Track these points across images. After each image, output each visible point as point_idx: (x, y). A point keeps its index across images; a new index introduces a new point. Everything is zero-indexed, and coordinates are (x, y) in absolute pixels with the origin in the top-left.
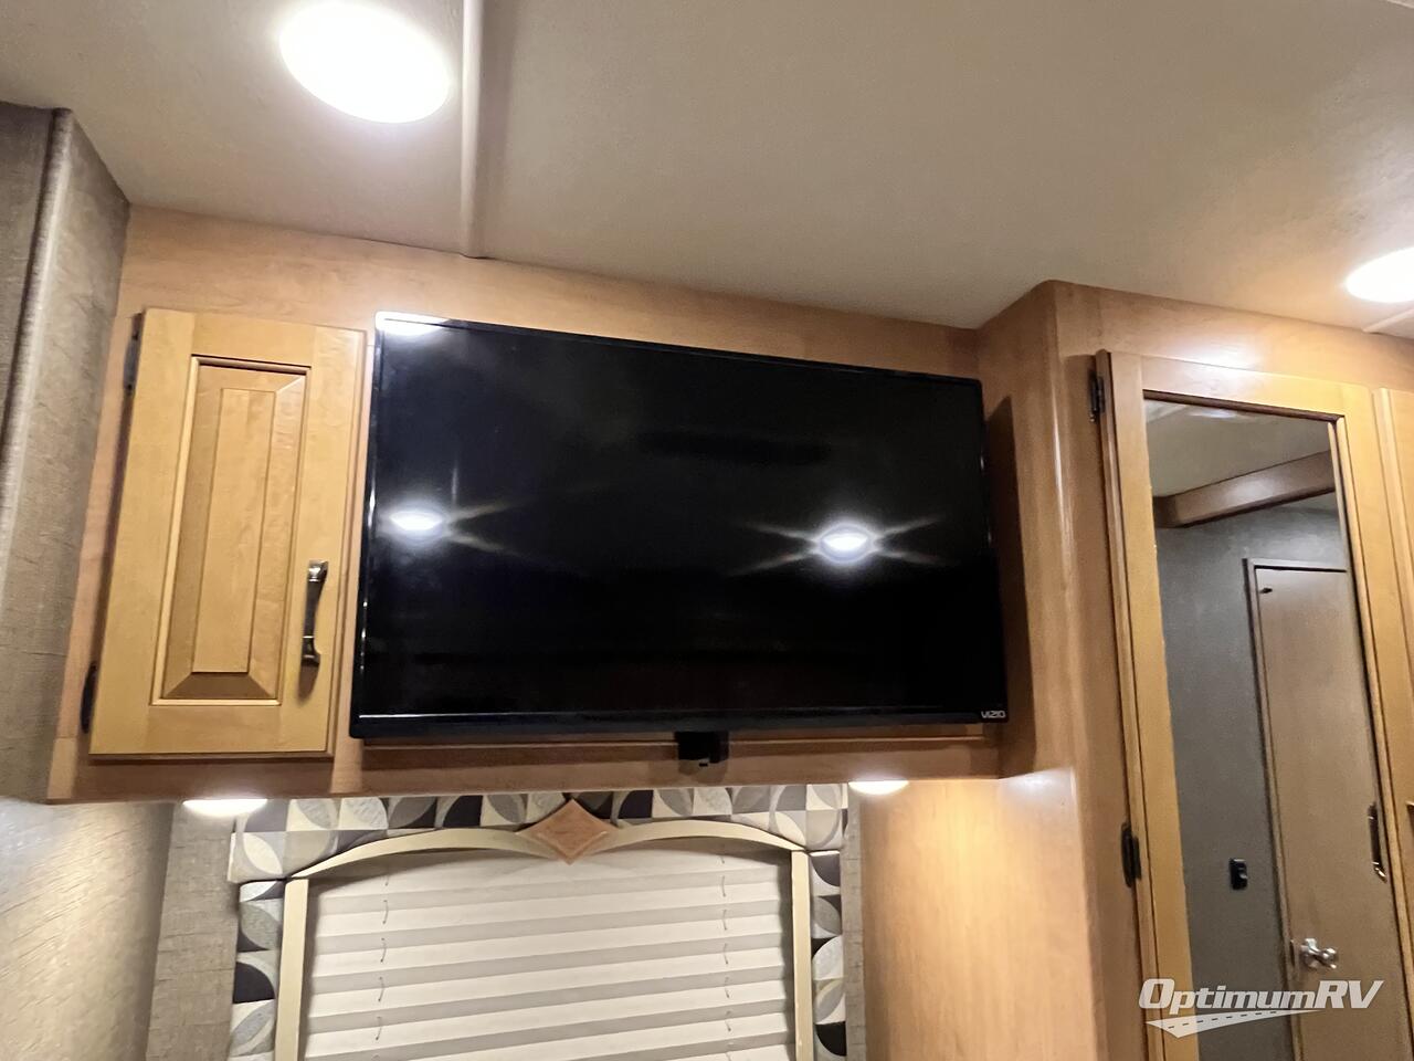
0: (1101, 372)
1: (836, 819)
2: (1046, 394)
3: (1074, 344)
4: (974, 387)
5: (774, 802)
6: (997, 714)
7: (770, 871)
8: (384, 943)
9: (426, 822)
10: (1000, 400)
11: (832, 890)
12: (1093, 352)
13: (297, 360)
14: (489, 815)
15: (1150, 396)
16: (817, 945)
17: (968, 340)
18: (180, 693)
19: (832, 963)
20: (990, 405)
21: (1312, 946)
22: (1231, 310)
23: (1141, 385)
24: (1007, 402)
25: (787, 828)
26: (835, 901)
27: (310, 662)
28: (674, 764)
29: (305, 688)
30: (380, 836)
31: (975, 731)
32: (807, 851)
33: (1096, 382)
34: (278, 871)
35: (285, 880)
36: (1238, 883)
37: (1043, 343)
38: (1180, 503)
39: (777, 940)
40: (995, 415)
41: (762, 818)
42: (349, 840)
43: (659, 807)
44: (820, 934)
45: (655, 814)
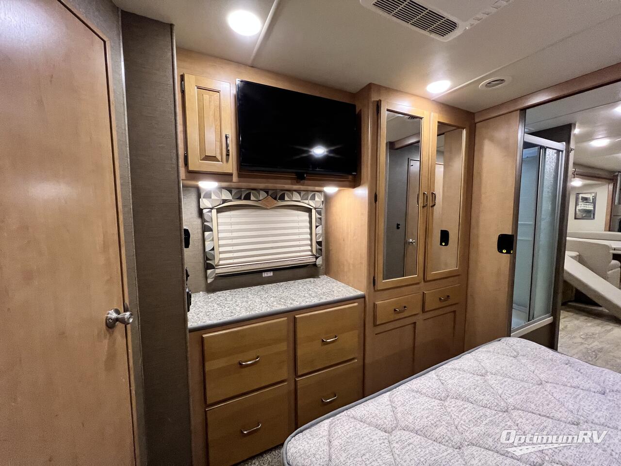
0: (379, 104)
1: (321, 203)
2: (368, 109)
3: (375, 98)
4: (354, 106)
5: (309, 198)
6: (355, 173)
7: (307, 214)
8: (231, 224)
9: (240, 198)
10: (360, 109)
11: (320, 217)
12: (378, 100)
13: (218, 89)
14: (252, 198)
15: (388, 110)
16: (317, 227)
17: (354, 95)
18: (203, 159)
19: (320, 230)
20: (357, 110)
21: (411, 240)
22: (402, 92)
23: (386, 108)
24: (361, 110)
25: (312, 204)
26: (320, 219)
27: (228, 155)
28: (295, 181)
29: (227, 161)
30: (231, 201)
31: (350, 177)
32: (315, 209)
33: (378, 106)
34: (211, 207)
35: (212, 209)
36: (398, 228)
37: (368, 97)
38: (396, 143)
39: (309, 227)
40: (359, 113)
41: (306, 201)
42: (224, 201)
43: (286, 198)
44: (317, 225)
45: (286, 199)
